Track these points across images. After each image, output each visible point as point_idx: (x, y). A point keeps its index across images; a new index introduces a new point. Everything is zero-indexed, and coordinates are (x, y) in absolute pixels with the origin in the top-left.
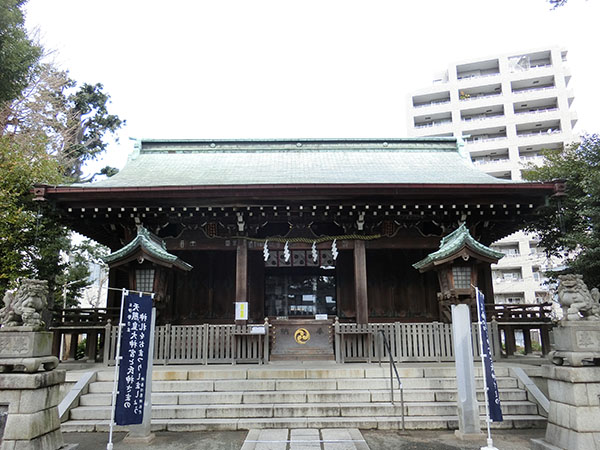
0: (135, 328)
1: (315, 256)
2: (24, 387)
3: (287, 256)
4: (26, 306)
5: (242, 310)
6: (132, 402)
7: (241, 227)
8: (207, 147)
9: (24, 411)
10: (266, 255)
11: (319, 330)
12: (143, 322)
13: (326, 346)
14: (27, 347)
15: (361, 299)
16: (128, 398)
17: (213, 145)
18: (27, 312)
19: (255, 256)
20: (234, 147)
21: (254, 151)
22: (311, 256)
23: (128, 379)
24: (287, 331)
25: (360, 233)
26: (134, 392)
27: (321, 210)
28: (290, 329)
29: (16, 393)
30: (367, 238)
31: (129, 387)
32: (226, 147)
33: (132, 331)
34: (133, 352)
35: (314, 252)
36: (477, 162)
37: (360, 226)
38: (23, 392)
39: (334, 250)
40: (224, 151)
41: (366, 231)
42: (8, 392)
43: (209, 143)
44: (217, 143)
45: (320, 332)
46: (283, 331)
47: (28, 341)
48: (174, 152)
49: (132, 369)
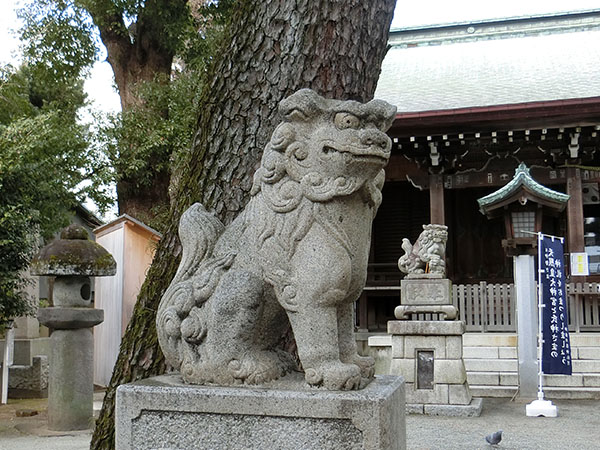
0: (552, 275)
2: (451, 332)
4: (432, 253)
6: (559, 351)
8: (462, 34)
9: (452, 356)
12: (558, 268)
14: (442, 293)
16: (555, 347)
17: (471, 29)
18: (435, 259)
20: (504, 29)
21: (536, 33)
23: (553, 328)
26: (560, 342)
29: (441, 338)
31: (554, 336)
32: (492, 30)
33: (551, 278)
34: (554, 300)
38: (448, 338)
40: (490, 37)
42: (433, 338)
43: (465, 27)
44: (477, 26)
47: (442, 288)
48: (415, 45)
49: (555, 317)
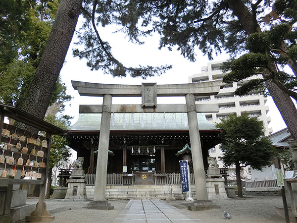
1: (148, 152)
2: (82, 182)
3: (139, 152)
5: (125, 169)
7: (125, 142)
10: (133, 151)
11: (149, 175)
13: (152, 180)
15: (163, 165)
19: (129, 151)
22: (147, 152)
24: (139, 175)
25: (163, 144)
27: (150, 137)
28: (141, 175)
29: (79, 183)
30: (165, 146)
35: (148, 150)
36: (221, 108)
37: (163, 142)
39: (154, 149)
41: (164, 144)
45: (150, 176)
46: (138, 176)
